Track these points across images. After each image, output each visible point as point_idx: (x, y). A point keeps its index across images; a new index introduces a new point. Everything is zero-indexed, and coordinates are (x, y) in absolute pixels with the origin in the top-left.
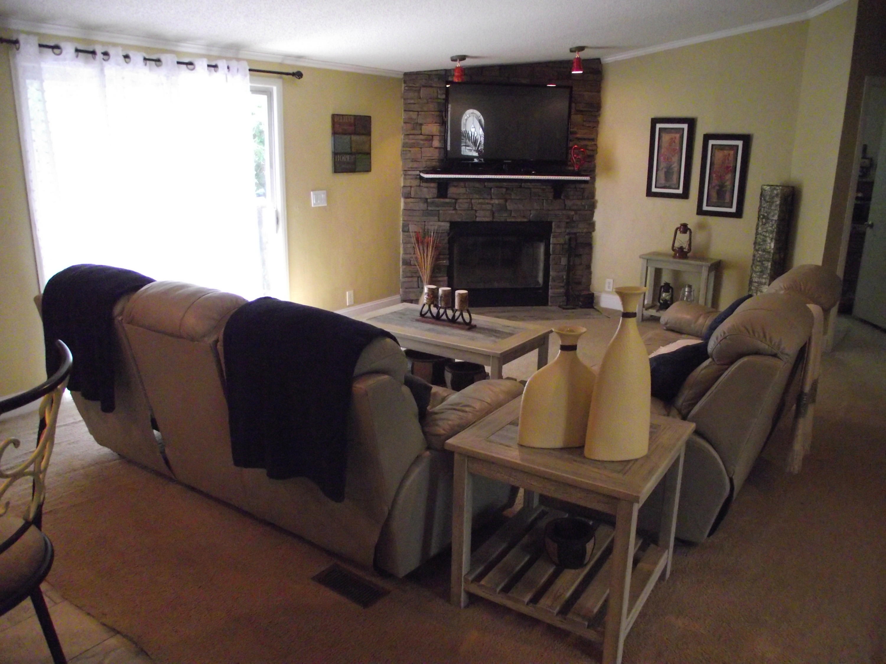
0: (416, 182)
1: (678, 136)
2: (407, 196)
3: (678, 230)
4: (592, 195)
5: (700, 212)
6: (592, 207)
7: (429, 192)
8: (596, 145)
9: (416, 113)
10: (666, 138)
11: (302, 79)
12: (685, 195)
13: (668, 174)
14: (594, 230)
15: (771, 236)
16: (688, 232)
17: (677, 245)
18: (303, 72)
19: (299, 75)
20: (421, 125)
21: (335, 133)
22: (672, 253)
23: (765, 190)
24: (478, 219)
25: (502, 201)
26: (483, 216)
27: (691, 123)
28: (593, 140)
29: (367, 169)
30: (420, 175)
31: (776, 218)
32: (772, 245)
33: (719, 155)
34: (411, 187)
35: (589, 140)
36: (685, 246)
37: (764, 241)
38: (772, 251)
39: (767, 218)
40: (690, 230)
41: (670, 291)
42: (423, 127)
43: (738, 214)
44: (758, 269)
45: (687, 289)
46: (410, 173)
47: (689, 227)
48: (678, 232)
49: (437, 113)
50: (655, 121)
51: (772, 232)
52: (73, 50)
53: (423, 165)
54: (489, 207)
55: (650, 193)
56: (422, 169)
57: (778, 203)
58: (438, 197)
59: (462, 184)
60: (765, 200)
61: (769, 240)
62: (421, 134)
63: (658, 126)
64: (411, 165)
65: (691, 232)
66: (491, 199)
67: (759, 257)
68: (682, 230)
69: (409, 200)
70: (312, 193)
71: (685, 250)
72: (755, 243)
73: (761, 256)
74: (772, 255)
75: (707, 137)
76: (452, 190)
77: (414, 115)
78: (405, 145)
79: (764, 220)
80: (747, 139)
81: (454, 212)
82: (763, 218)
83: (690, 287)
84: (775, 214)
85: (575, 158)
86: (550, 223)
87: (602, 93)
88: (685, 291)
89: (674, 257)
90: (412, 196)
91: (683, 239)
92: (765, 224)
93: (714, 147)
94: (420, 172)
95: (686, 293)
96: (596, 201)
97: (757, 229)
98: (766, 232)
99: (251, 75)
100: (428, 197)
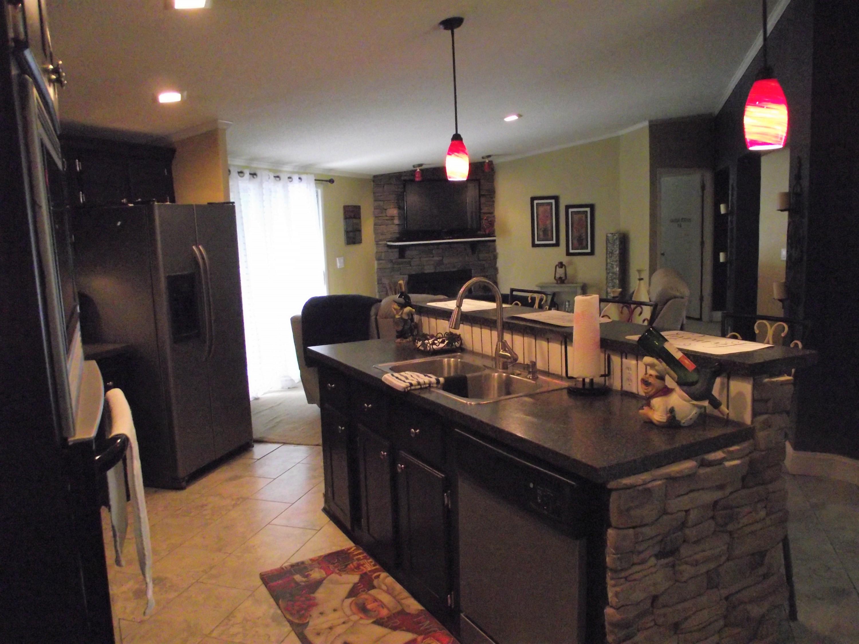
0: (386, 249)
1: (549, 207)
2: (379, 259)
3: (557, 266)
4: (495, 249)
5: (568, 254)
6: (495, 257)
7: (394, 255)
8: (494, 216)
9: (383, 202)
10: (541, 209)
11: (334, 184)
12: (557, 244)
13: (545, 231)
14: (498, 273)
15: (616, 263)
16: (564, 267)
17: (558, 276)
18: (334, 179)
19: (331, 181)
20: (386, 209)
21: (346, 218)
22: (555, 282)
23: (609, 237)
24: (426, 272)
25: (440, 258)
26: (429, 269)
27: (556, 198)
28: (492, 213)
29: (360, 242)
30: (387, 244)
31: (618, 252)
32: (618, 269)
33: (576, 217)
34: (382, 252)
35: (489, 213)
36: (563, 276)
37: (613, 267)
38: (618, 273)
39: (612, 253)
40: (564, 265)
41: (556, 306)
42: (387, 211)
43: (592, 253)
44: (610, 285)
45: (567, 303)
46: (380, 243)
47: (564, 263)
48: (557, 267)
49: (396, 201)
50: (533, 199)
51: (616, 261)
52: (273, 177)
53: (389, 236)
54: (432, 262)
55: (534, 245)
56: (388, 240)
57: (618, 243)
58: (400, 258)
59: (414, 247)
60: (609, 242)
61: (615, 267)
62: (386, 216)
63: (536, 202)
64: (381, 237)
65: (565, 267)
66: (433, 257)
67: (610, 277)
68: (559, 266)
69: (381, 261)
70: (337, 259)
71: (563, 279)
72: (607, 269)
73: (611, 277)
74: (618, 275)
75: (568, 207)
76: (408, 253)
77: (381, 203)
78: (375, 224)
79: (610, 254)
80: (592, 207)
81: (410, 267)
82: (609, 253)
83: (569, 302)
84: (617, 250)
85: (486, 225)
86: (470, 270)
87: (495, 183)
88: (566, 305)
89: (557, 283)
90: (383, 259)
91: (560, 272)
92: (611, 257)
93: (573, 213)
94: (387, 241)
95: (567, 306)
96: (497, 254)
97: (607, 260)
98: (613, 261)
99: (316, 184)
100: (392, 258)
